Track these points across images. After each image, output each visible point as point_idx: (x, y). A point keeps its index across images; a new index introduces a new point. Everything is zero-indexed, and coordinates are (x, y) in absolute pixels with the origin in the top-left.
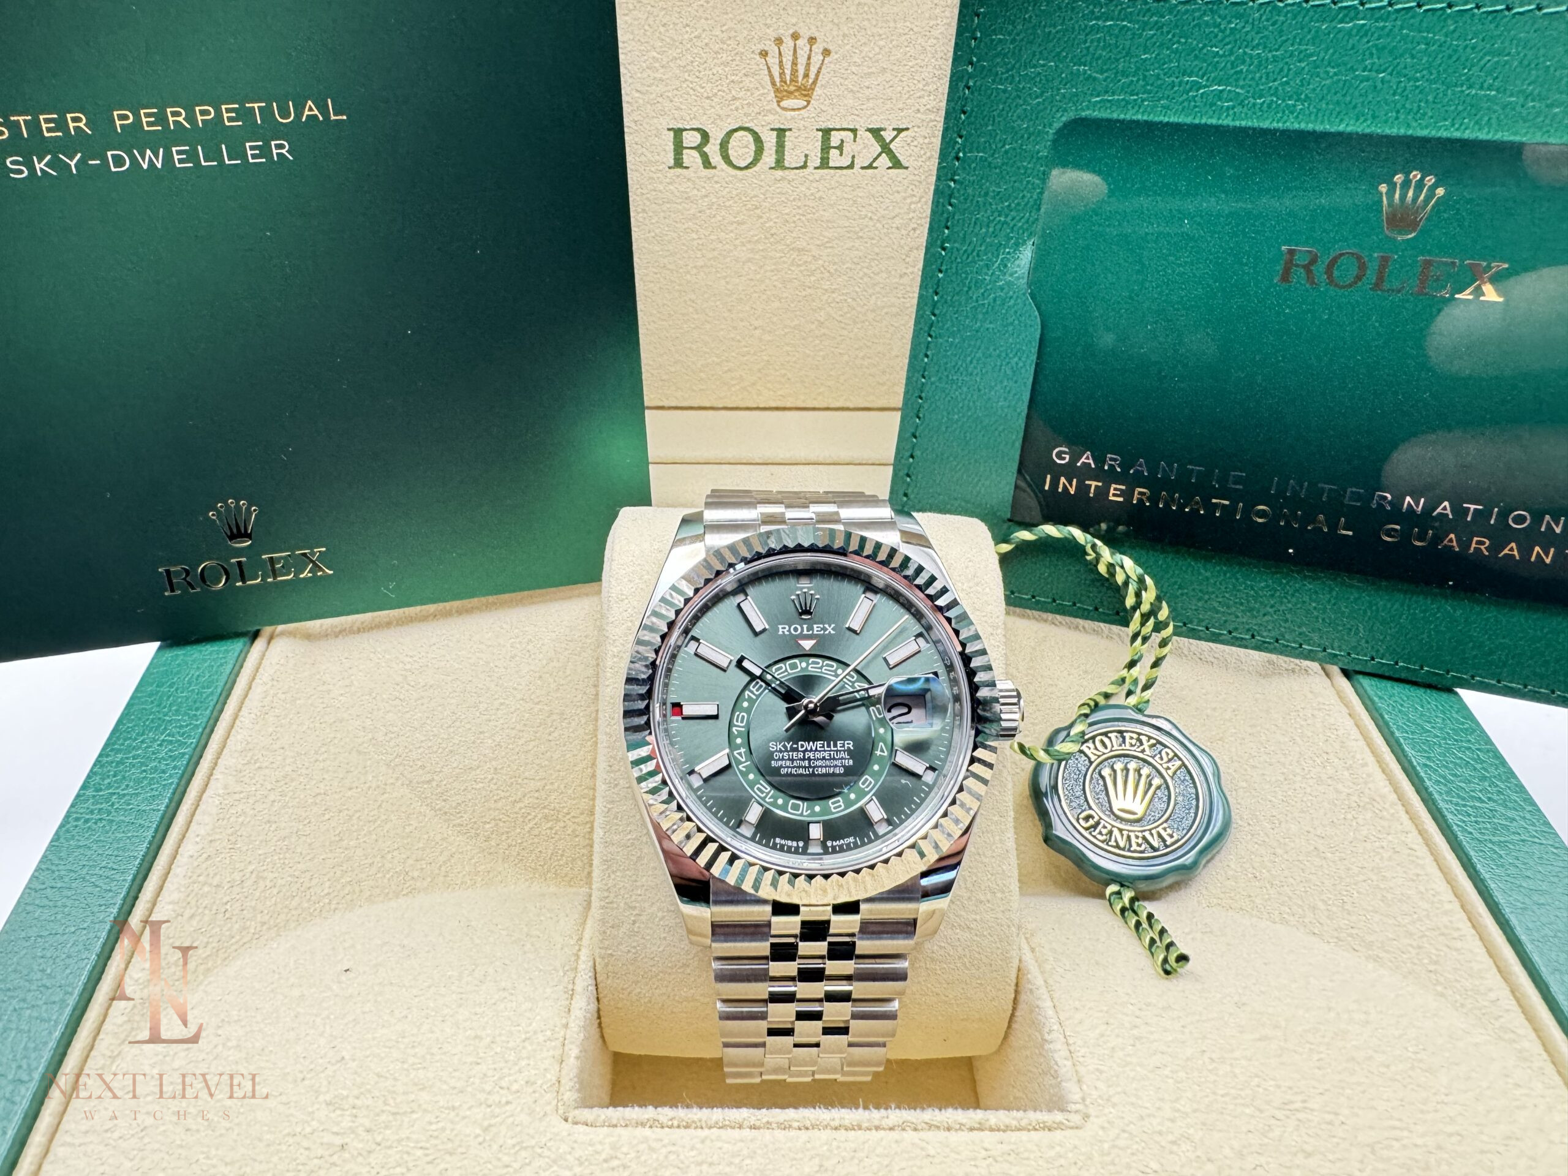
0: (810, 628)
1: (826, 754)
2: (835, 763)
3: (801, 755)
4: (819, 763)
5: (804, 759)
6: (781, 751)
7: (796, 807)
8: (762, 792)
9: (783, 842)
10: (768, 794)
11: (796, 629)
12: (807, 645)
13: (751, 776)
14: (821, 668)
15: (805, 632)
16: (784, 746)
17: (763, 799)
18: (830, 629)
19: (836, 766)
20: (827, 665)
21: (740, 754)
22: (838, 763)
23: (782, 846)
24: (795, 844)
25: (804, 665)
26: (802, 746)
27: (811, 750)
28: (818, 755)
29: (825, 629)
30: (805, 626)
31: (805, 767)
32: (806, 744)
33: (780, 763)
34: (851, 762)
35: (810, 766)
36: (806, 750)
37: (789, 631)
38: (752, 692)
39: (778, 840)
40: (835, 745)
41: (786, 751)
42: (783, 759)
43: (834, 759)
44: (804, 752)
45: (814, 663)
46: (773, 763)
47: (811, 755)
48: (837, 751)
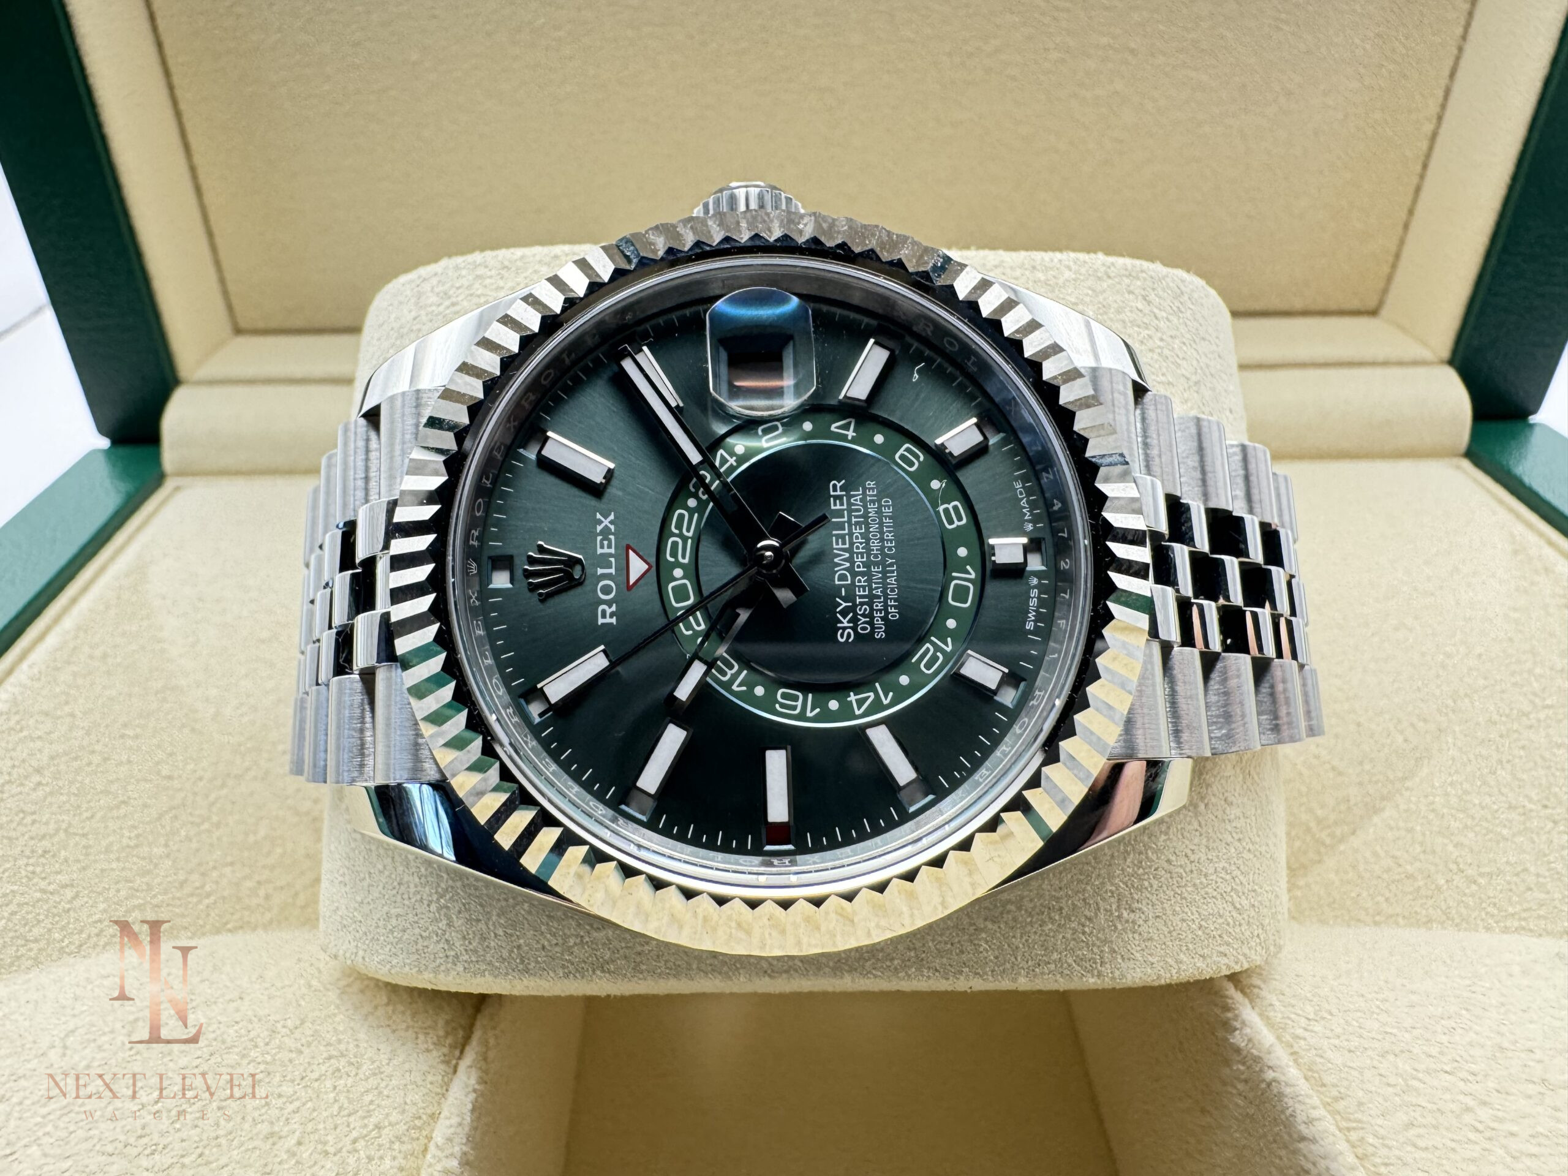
0: (604, 561)
1: (857, 531)
2: (872, 514)
3: (862, 581)
4: (875, 544)
5: (868, 574)
6: (854, 620)
7: (961, 594)
8: (934, 659)
9: (1032, 616)
10: (937, 648)
11: (606, 590)
12: (637, 567)
13: (904, 680)
14: (685, 539)
15: (613, 571)
16: (844, 613)
17: (947, 656)
18: (606, 522)
19: (879, 512)
20: (679, 526)
21: (860, 703)
22: (872, 509)
23: (1039, 617)
24: (1034, 593)
25: (678, 573)
26: (843, 577)
27: (850, 560)
28: (859, 547)
29: (606, 532)
30: (600, 571)
31: (884, 573)
32: (840, 571)
33: (878, 622)
34: (871, 484)
35: (883, 563)
36: (850, 570)
37: (609, 603)
38: (735, 677)
39: (1030, 626)
40: (840, 514)
41: (853, 609)
42: (871, 616)
43: (866, 516)
44: (854, 574)
45: (674, 554)
46: (880, 634)
47: (858, 561)
48: (850, 511)
